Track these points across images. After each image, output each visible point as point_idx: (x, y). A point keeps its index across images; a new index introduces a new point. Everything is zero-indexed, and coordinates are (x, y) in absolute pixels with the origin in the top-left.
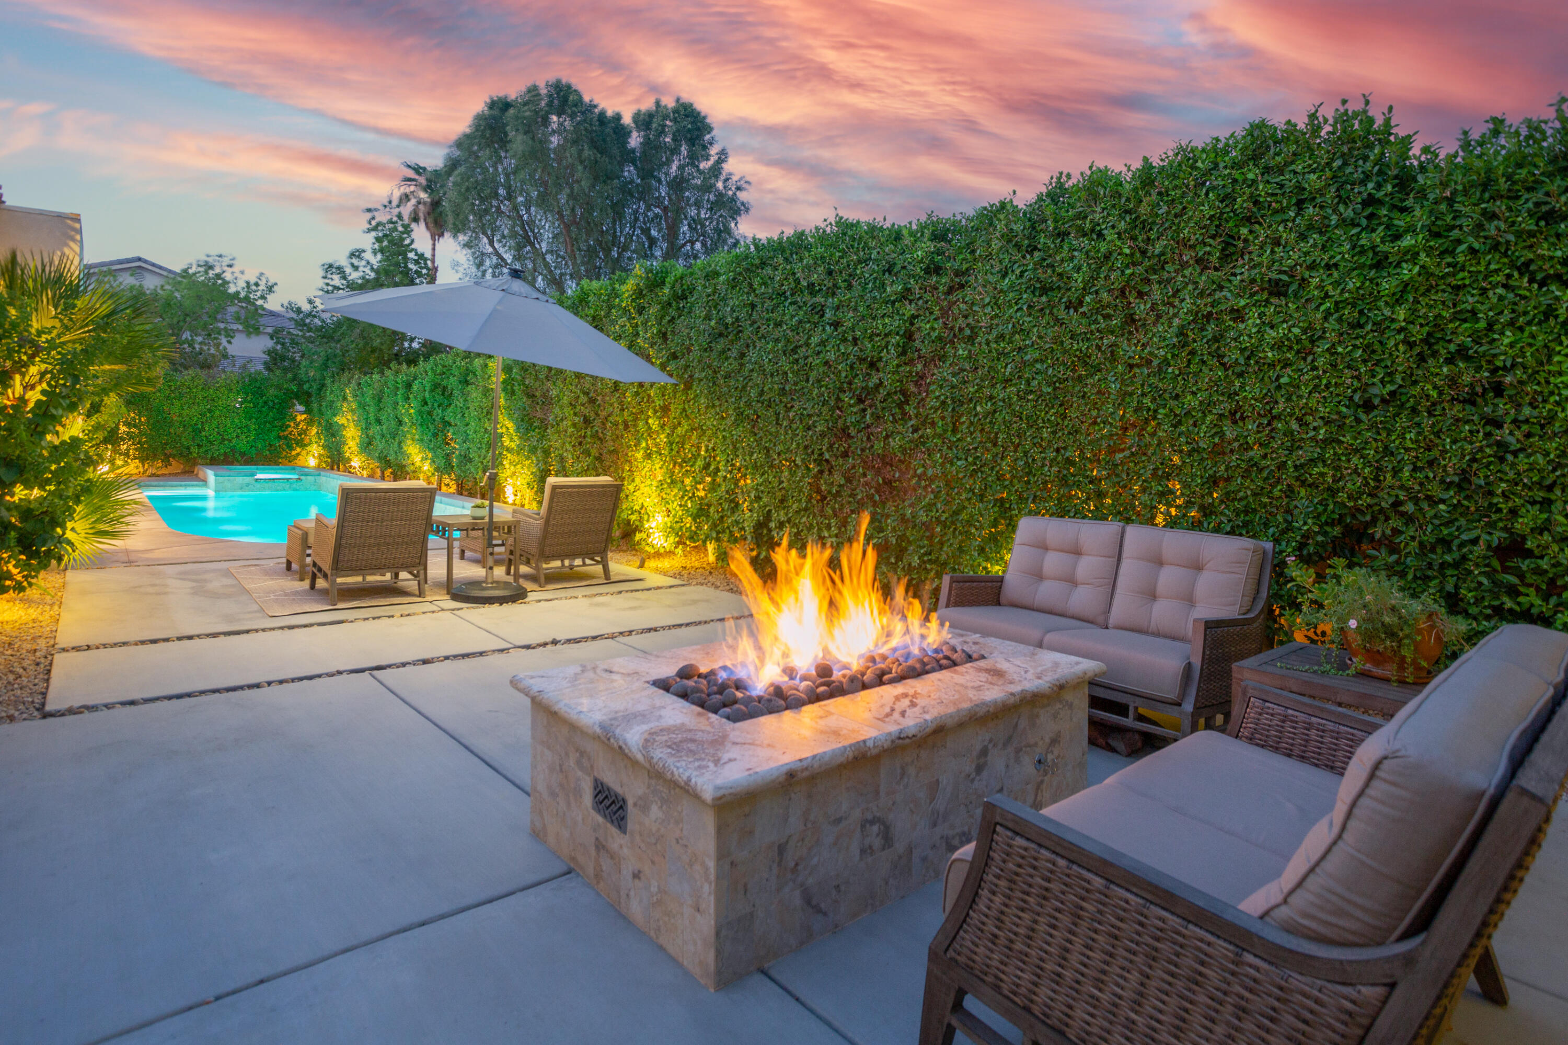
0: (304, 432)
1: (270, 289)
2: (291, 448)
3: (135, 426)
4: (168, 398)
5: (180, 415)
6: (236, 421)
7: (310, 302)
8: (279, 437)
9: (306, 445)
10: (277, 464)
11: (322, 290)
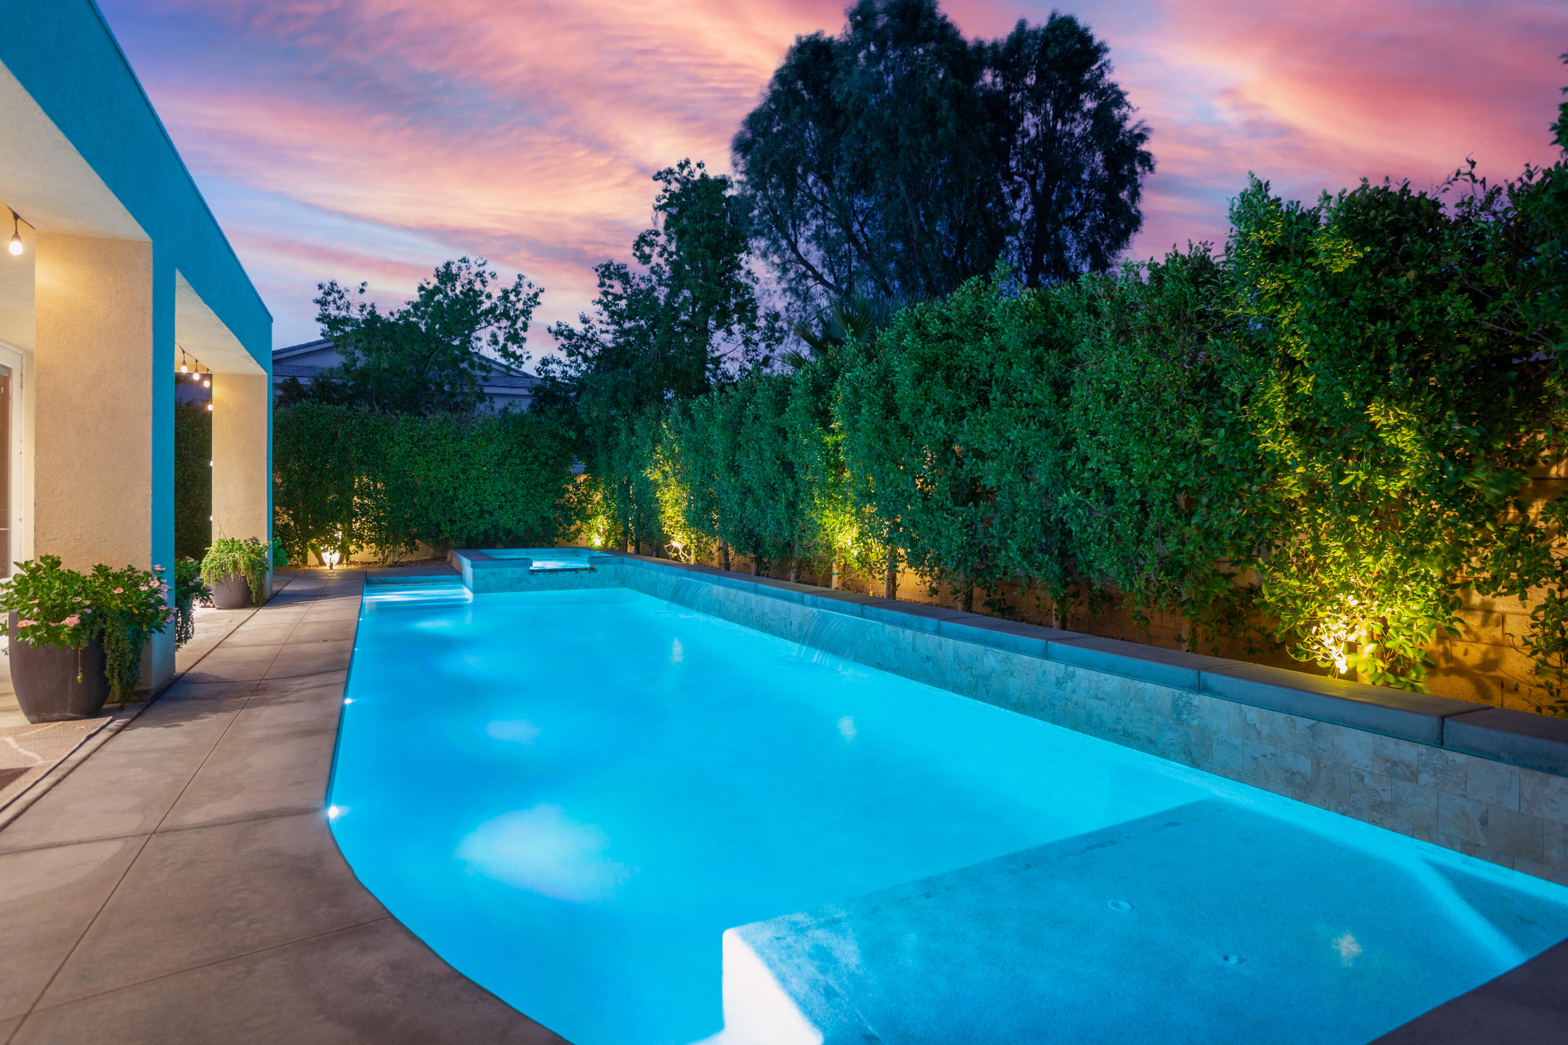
0: (587, 498)
1: (534, 300)
2: (571, 523)
3: (369, 496)
4: (408, 454)
5: (426, 477)
6: (499, 484)
7: (585, 321)
8: (555, 506)
9: (589, 517)
10: (552, 545)
11: (600, 302)
